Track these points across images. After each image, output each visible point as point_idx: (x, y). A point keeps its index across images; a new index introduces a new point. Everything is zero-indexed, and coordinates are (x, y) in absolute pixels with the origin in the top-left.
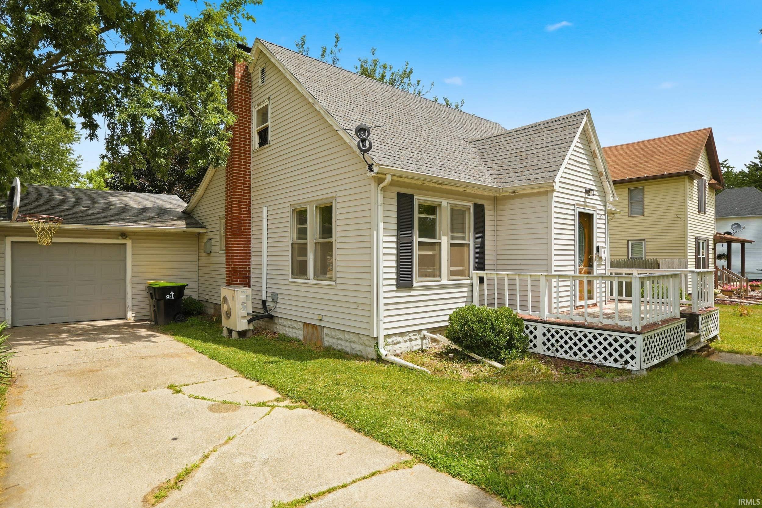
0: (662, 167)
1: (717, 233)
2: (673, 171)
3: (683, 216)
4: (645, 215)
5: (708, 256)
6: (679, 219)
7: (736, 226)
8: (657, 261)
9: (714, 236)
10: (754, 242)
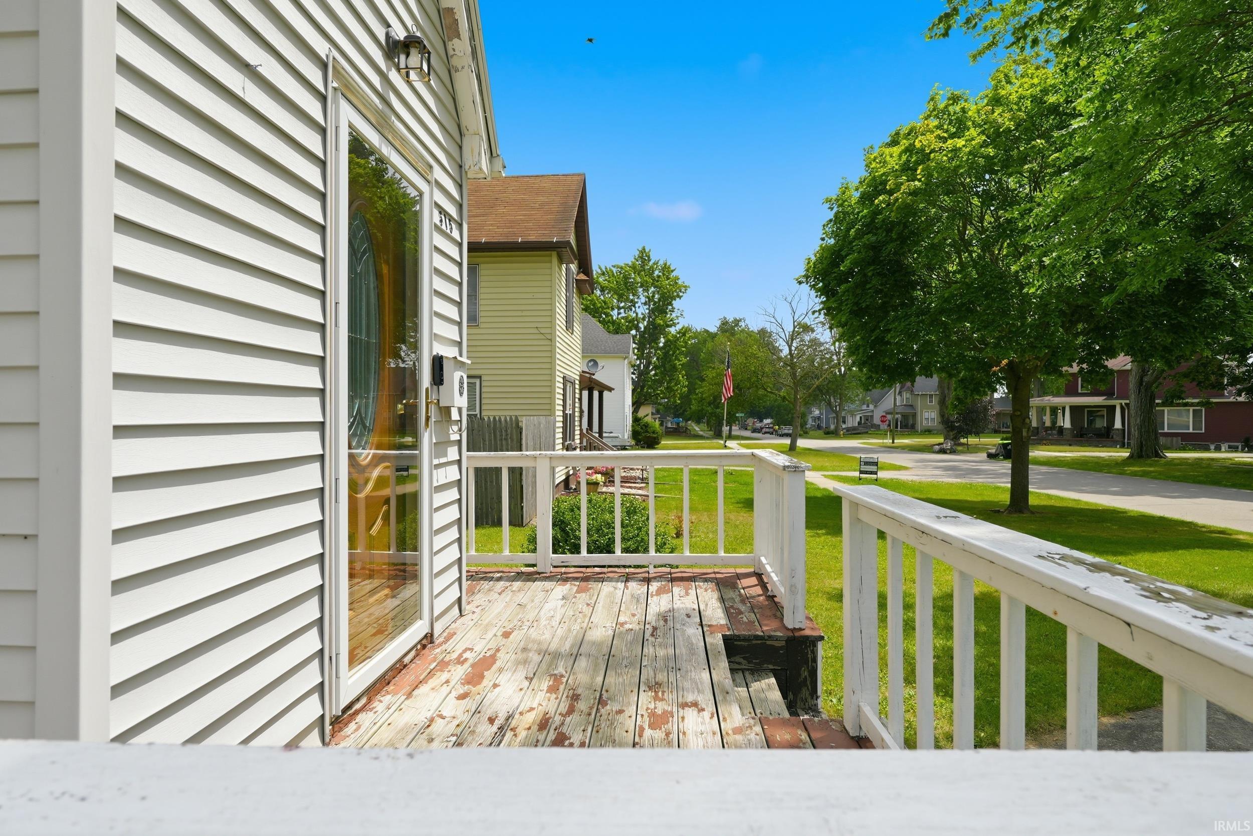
0: (511, 227)
1: (583, 372)
2: (532, 238)
3: (548, 331)
4: (482, 326)
5: (574, 412)
6: (542, 337)
7: (592, 363)
8: (517, 422)
9: (581, 376)
10: (613, 389)
